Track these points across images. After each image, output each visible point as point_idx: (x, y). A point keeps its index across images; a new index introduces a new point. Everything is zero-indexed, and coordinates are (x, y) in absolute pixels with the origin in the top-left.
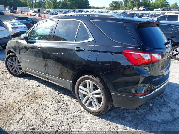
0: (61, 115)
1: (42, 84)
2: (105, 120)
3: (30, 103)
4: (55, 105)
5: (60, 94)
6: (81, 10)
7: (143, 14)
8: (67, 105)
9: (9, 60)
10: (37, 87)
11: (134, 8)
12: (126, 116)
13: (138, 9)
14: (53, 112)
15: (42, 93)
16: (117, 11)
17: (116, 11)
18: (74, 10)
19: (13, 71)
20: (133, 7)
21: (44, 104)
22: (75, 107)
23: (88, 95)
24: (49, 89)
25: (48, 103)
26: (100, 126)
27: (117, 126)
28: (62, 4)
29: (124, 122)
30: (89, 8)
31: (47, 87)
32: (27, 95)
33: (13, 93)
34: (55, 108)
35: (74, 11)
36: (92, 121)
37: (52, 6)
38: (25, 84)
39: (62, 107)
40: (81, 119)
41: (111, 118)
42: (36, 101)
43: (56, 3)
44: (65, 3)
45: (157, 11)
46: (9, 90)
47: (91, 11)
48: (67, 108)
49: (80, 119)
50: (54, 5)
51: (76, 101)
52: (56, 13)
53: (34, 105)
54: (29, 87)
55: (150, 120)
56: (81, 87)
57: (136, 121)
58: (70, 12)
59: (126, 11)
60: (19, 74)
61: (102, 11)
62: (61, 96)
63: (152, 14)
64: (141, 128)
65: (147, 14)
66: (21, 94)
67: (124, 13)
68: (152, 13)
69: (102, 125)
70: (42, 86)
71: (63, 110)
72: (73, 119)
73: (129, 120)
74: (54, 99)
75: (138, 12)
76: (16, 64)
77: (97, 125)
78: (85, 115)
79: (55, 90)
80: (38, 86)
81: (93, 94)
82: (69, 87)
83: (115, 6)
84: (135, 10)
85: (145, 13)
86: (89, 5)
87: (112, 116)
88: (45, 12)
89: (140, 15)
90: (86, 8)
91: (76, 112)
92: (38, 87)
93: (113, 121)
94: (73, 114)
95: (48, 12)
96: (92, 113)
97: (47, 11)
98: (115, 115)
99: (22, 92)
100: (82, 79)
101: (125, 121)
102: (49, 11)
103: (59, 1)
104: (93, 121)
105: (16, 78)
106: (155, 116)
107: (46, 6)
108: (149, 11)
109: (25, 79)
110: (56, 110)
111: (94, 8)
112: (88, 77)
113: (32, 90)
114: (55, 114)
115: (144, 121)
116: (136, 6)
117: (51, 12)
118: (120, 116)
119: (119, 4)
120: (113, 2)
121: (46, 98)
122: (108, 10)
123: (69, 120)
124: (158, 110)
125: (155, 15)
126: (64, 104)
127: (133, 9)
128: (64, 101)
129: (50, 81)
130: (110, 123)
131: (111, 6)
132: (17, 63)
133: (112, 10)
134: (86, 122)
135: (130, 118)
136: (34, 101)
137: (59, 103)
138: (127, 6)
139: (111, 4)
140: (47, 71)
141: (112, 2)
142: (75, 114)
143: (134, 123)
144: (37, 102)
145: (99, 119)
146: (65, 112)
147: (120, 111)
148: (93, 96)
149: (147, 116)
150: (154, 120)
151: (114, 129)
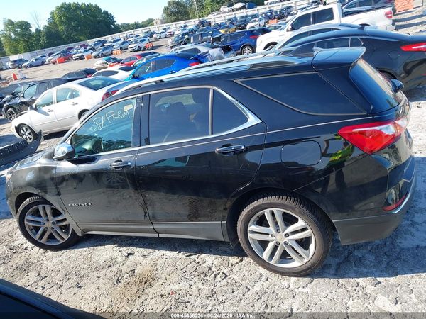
0: (231, 302)
1: (135, 248)
2: (327, 279)
3: (141, 300)
4: (200, 286)
5: (191, 255)
6: (101, 39)
7: (246, 16)
8: (226, 276)
9: (28, 217)
10: (128, 257)
11: (222, 9)
12: (360, 255)
13: (230, 8)
14: (208, 302)
15: (151, 268)
16: (187, 24)
17: (183, 23)
18: (82, 43)
19: (43, 241)
20: (217, 5)
21: (174, 292)
22: (246, 274)
23: (272, 241)
24: (159, 253)
25: (180, 285)
26: (324, 294)
27: (358, 283)
28: (46, 34)
29: (365, 270)
30: (118, 29)
31: (151, 250)
32: (120, 284)
33: (82, 291)
34: (205, 291)
35: (84, 46)
36: (301, 289)
37: (22, 45)
38: (93, 260)
39: (218, 284)
40: (277, 294)
41: (334, 270)
42: (150, 291)
43: (30, 35)
44: (53, 31)
45: (273, 5)
46: (65, 287)
47: (125, 35)
48: (229, 281)
49: (275, 294)
50: (24, 41)
51: (238, 261)
52: (40, 62)
53: (153, 302)
54: (109, 264)
55: (408, 249)
56: (252, 227)
57: (385, 260)
58: (75, 51)
59: (206, 18)
60: (62, 242)
61: (152, 30)
62: (197, 260)
63: (266, 14)
64: (402, 269)
65: (254, 16)
66: (102, 287)
67: (203, 23)
68: (265, 11)
69: (328, 291)
70: (138, 252)
71: (225, 288)
72: (262, 301)
73: (371, 262)
74: (188, 273)
75: (234, 16)
76: (48, 220)
77: (318, 295)
78: (278, 283)
79: (173, 251)
80: (129, 254)
81: (287, 235)
82: (219, 236)
83: (176, 12)
84: (225, 12)
85: (249, 13)
86: (116, 23)
87: (334, 266)
88: (9, 64)
89: (241, 21)
90: (111, 32)
91: (256, 285)
92: (130, 257)
93: (342, 276)
94: (252, 291)
95: (18, 64)
96: (293, 273)
97: (15, 61)
98: (337, 260)
99: (101, 281)
100: (252, 209)
101: (365, 267)
102: (20, 60)
103: (37, 30)
104: (305, 290)
105: (59, 253)
106: (411, 237)
107: (6, 49)
108: (256, 9)
109: (85, 249)
110: (210, 294)
111: (127, 27)
112: (268, 201)
113: (121, 268)
114: (215, 305)
115: (399, 253)
116: (223, 2)
117: (26, 61)
118: (347, 259)
119: (185, 7)
120: (169, 3)
121: (168, 277)
122: (165, 26)
123: (254, 306)
124: (409, 222)
125: (272, 14)
126: (218, 277)
127: (218, 10)
128: (213, 269)
129: (161, 235)
130: (340, 281)
131: (168, 15)
132: (52, 218)
133: (174, 23)
134: (294, 297)
135: (371, 258)
136: (146, 291)
137: (205, 278)
138: (202, 5)
139: (166, 9)
140: (150, 214)
141: (167, 5)
142: (257, 288)
143: (384, 266)
144: (154, 292)
145: (312, 281)
146: (233, 292)
147: (341, 249)
148: (288, 238)
149: (398, 241)
150: (415, 245)
151: (355, 290)
